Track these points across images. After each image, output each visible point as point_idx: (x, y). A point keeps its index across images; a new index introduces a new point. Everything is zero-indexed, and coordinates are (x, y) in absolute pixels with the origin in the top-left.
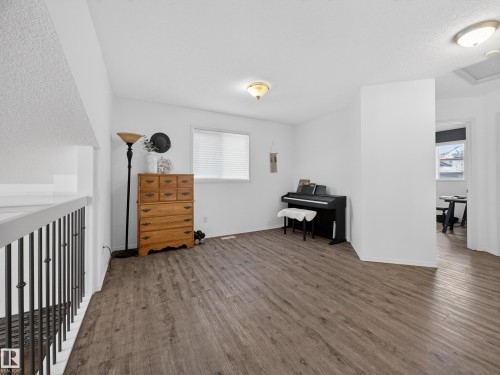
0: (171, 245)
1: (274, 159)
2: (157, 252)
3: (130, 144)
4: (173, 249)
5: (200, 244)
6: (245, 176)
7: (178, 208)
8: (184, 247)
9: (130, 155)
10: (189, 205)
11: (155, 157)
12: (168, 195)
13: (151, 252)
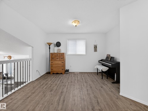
0: (58, 72)
1: (95, 47)
2: (54, 74)
3: (50, 45)
4: (59, 74)
5: (67, 73)
6: (84, 53)
7: (60, 62)
8: (62, 73)
9: (50, 48)
10: (63, 62)
11: (56, 48)
12: (57, 59)
13: (53, 73)
